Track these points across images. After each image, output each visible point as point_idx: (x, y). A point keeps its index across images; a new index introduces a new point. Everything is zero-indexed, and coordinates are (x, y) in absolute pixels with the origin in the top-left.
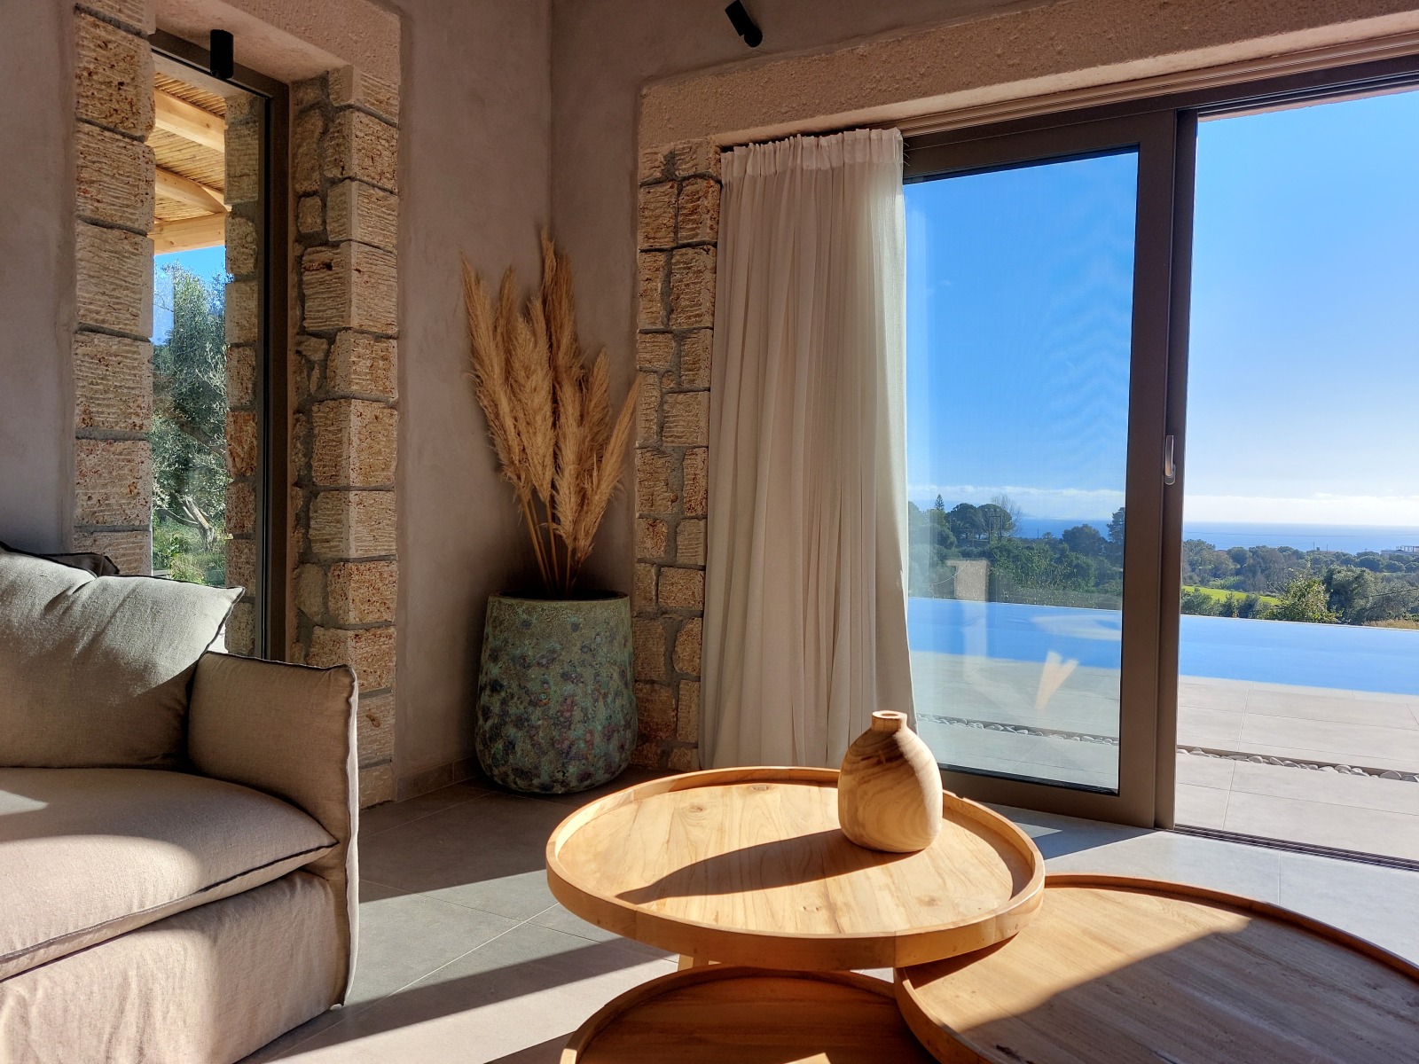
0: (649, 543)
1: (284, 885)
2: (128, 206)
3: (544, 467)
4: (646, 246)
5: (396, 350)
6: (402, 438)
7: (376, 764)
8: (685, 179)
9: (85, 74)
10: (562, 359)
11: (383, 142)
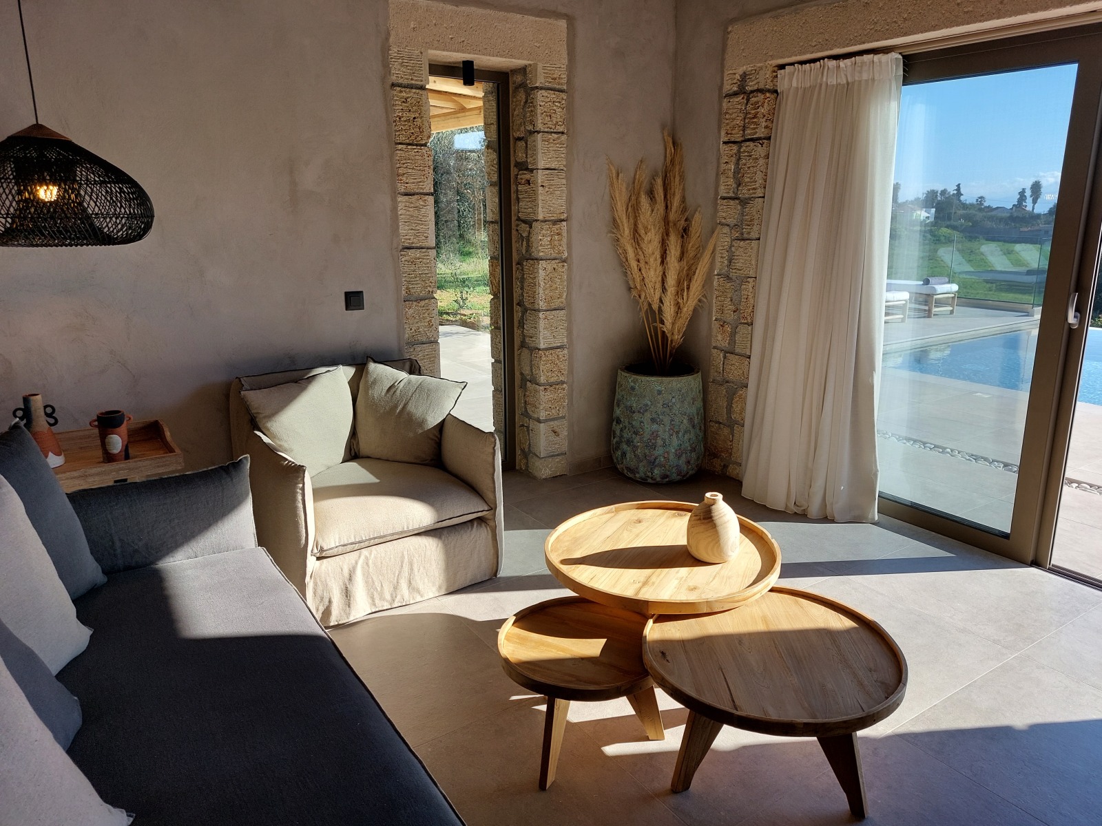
0: (720, 337)
1: (469, 524)
2: (420, 182)
3: (655, 289)
4: (726, 139)
5: (565, 228)
6: (570, 280)
7: (558, 455)
8: (752, 92)
9: (398, 119)
10: (673, 216)
11: (557, 104)
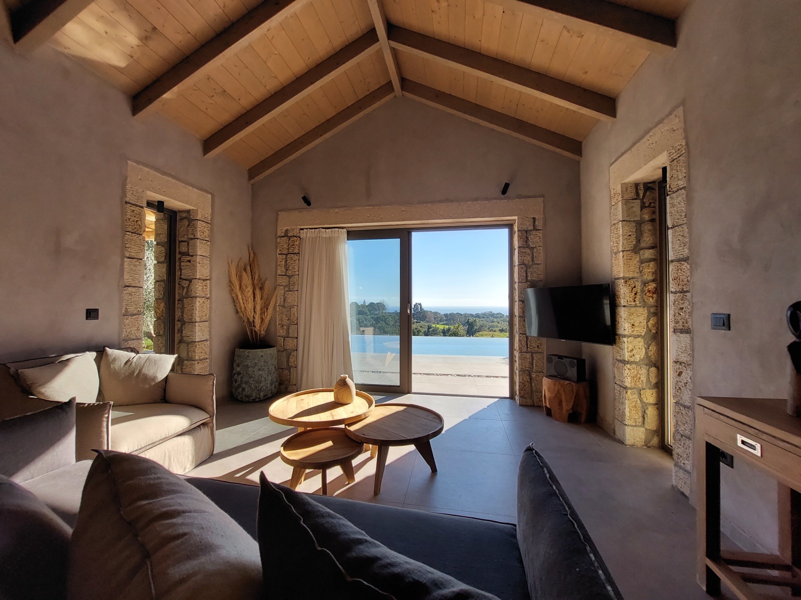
0: (281, 332)
1: (198, 428)
3: (251, 313)
4: (280, 253)
5: (209, 283)
6: (211, 308)
8: (291, 236)
9: (128, 219)
10: (256, 282)
11: (206, 228)
